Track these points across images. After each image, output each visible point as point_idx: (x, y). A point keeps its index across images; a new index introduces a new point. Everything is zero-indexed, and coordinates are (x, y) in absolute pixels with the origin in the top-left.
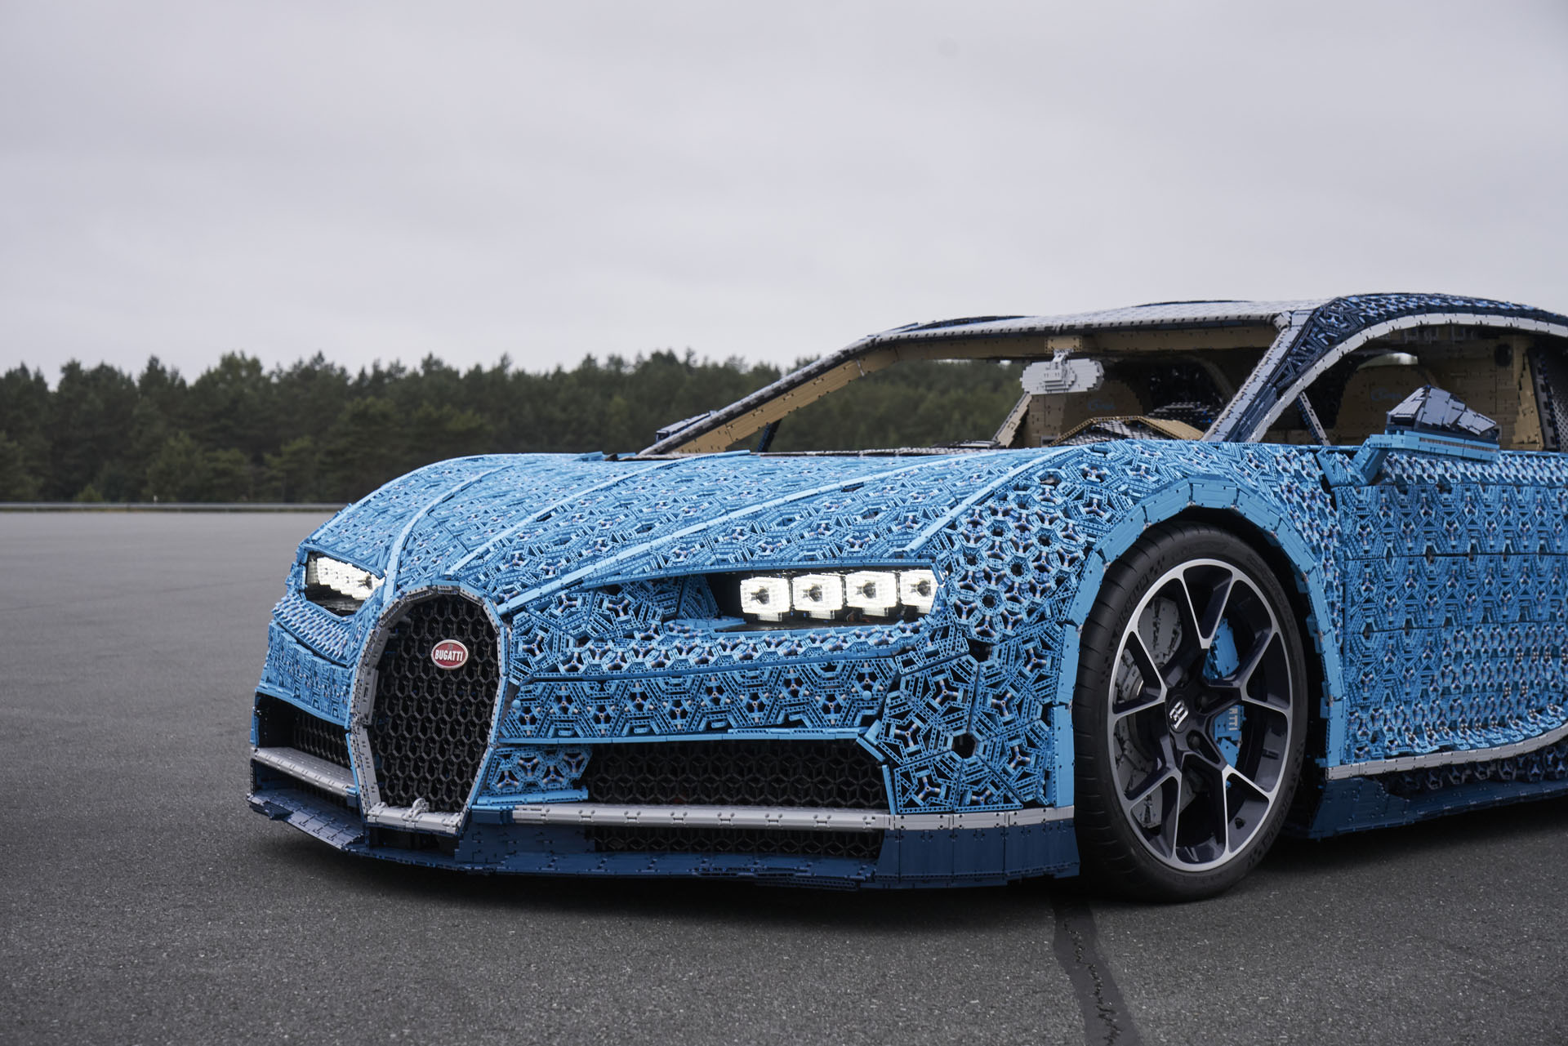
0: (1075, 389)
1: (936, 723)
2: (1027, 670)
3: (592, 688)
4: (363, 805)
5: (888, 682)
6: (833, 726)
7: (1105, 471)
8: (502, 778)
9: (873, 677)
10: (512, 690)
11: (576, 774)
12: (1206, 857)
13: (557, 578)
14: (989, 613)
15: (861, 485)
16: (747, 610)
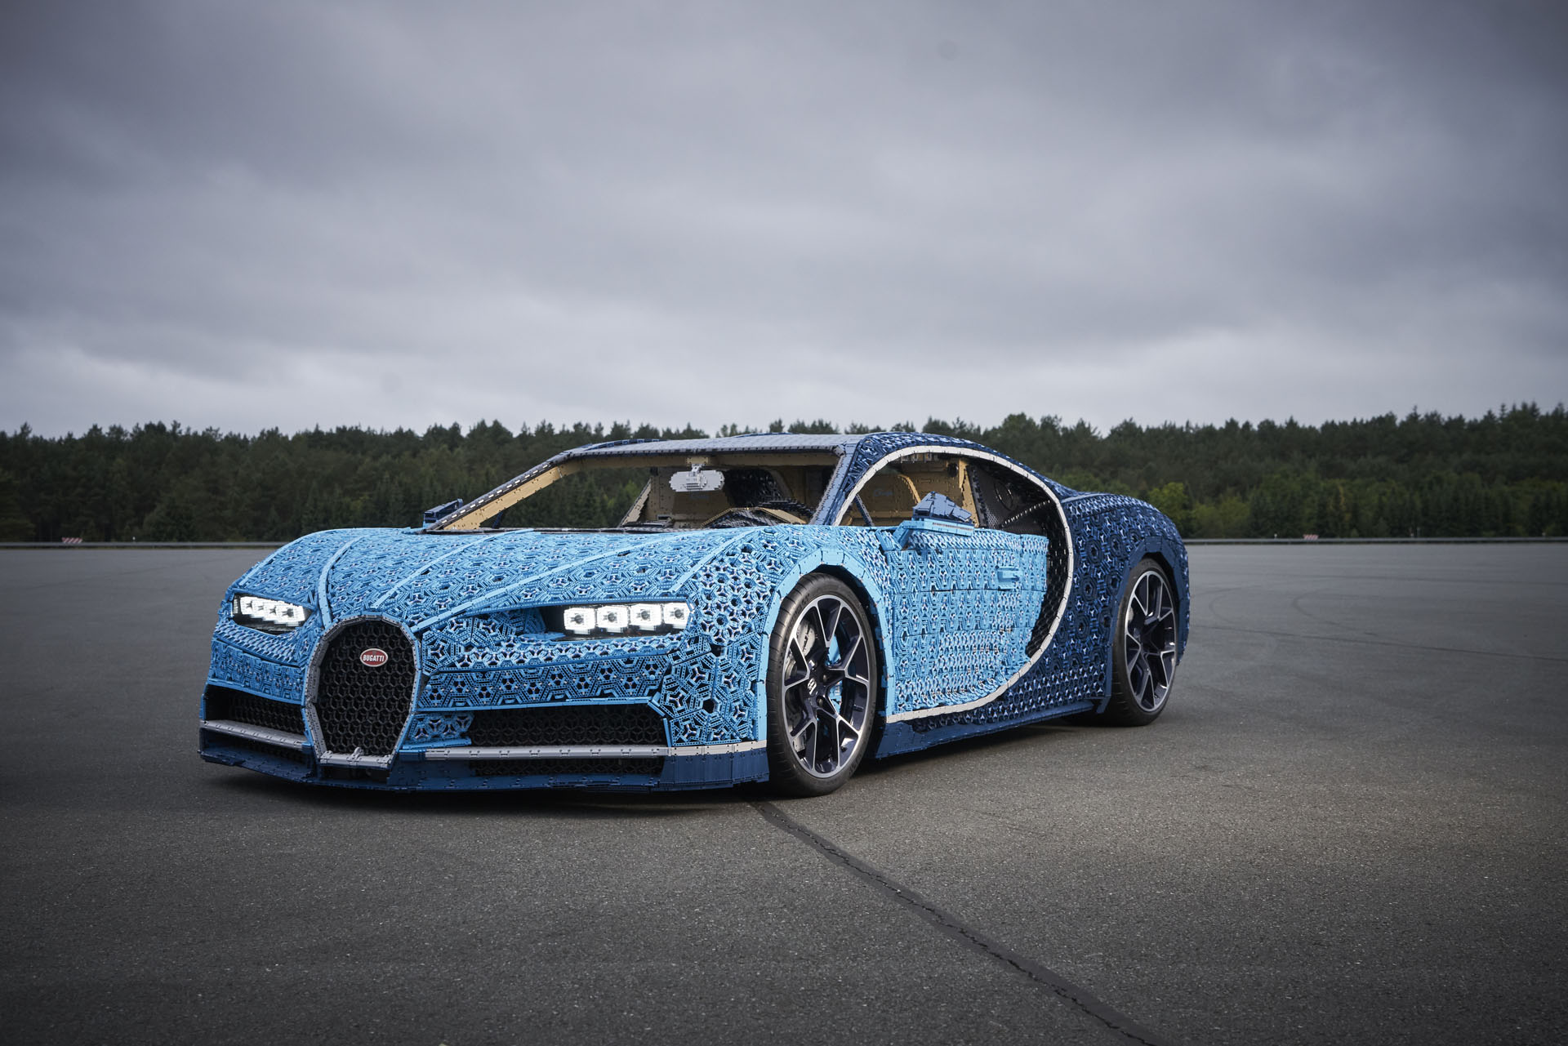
0: (706, 489)
1: (693, 693)
2: (742, 661)
3: (477, 677)
4: (317, 752)
5: (665, 670)
6: (631, 696)
7: (776, 544)
8: (419, 732)
9: (656, 667)
10: (425, 680)
11: (464, 729)
12: (828, 769)
13: (448, 610)
14: (721, 628)
15: (630, 552)
16: (567, 628)
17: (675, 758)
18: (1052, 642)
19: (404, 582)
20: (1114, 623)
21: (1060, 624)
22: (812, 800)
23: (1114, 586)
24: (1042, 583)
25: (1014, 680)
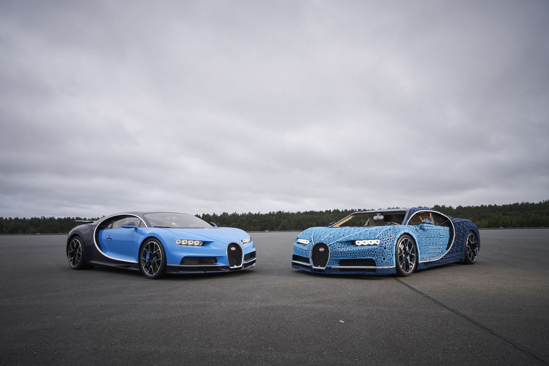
0: (380, 219)
1: (381, 256)
2: (390, 251)
3: (340, 253)
4: (312, 266)
5: (375, 252)
6: (369, 257)
8: (330, 263)
9: (373, 252)
10: (331, 254)
11: (338, 263)
12: (408, 272)
13: (335, 241)
14: (386, 244)
15: (368, 230)
16: (356, 244)
17: (378, 269)
18: (452, 247)
19: (326, 236)
20: (464, 244)
21: (453, 244)
22: (405, 277)
23: (464, 237)
24: (448, 236)
25: (444, 255)
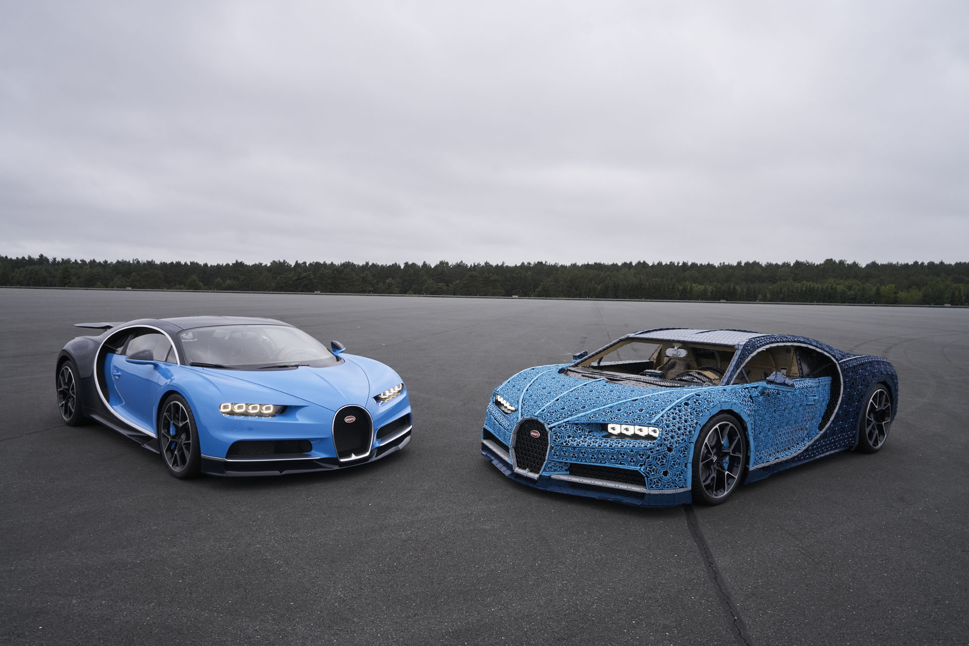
0: (680, 356)
1: (659, 467)
2: (681, 455)
3: (572, 449)
4: (513, 466)
5: (647, 457)
6: (632, 466)
7: (700, 401)
8: (549, 468)
9: (643, 455)
10: (552, 448)
11: (566, 468)
12: (721, 494)
13: (562, 419)
14: (672, 441)
15: (637, 400)
16: (609, 431)
17: (649, 494)
18: (831, 424)
19: (548, 404)
20: (861, 413)
21: (835, 415)
23: (862, 398)
24: (827, 397)
25: (811, 442)
